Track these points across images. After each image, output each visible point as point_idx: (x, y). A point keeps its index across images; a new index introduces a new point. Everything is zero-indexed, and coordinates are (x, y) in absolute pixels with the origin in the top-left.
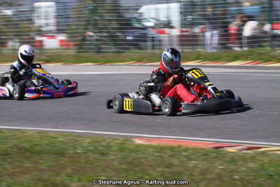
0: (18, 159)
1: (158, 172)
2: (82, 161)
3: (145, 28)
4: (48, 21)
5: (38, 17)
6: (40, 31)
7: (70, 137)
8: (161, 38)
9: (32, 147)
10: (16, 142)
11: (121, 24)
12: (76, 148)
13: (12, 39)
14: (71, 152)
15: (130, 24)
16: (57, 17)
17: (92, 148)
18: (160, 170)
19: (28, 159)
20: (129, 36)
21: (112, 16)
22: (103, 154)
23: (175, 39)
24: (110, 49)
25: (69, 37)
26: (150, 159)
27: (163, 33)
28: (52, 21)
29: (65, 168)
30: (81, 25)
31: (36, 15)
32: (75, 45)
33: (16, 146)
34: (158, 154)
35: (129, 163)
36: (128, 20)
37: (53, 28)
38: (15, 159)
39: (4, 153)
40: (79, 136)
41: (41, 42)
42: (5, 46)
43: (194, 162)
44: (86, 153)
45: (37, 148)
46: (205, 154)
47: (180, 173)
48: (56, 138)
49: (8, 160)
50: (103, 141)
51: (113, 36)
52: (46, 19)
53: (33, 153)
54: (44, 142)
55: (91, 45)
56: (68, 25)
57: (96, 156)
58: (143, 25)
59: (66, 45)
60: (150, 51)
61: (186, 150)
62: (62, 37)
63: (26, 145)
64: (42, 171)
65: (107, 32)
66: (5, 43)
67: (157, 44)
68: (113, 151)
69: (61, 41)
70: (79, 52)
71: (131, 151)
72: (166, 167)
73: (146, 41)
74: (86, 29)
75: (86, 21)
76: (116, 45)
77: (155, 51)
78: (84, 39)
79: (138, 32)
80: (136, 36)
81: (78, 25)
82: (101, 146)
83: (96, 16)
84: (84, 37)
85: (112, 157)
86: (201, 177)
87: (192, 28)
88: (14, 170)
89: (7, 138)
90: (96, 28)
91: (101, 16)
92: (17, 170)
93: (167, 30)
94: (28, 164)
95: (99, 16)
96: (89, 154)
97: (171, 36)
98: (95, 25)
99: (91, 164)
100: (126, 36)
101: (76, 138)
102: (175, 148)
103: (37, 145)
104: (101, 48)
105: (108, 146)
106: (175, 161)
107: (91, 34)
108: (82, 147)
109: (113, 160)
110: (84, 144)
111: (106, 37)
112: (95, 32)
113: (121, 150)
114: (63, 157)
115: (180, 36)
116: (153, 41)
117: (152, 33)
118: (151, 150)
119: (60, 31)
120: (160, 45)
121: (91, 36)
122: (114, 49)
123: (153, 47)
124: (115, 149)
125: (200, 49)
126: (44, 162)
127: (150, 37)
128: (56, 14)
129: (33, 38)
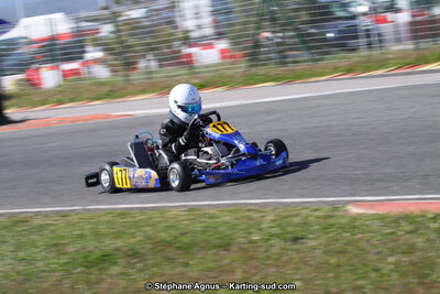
1: (390, 264)
3: (353, 17)
4: (201, 21)
6: (187, 38)
8: (382, 31)
9: (176, 238)
11: (315, 15)
12: (250, 233)
13: (144, 56)
14: (242, 240)
15: (330, 13)
16: (215, 12)
17: (276, 230)
20: (329, 32)
21: (298, 3)
23: (403, 29)
24: (302, 56)
25: (232, 44)
26: (375, 241)
27: (384, 21)
28: (207, 20)
30: (250, 22)
32: (245, 55)
33: (149, 238)
34: (388, 231)
36: (325, 6)
37: (209, 31)
39: (131, 253)
41: (190, 55)
42: (135, 69)
44: (267, 240)
45: (185, 240)
48: (218, 217)
50: (297, 215)
51: (302, 36)
52: (197, 18)
54: (198, 227)
55: (269, 52)
56: (231, 25)
58: (350, 12)
59: (231, 57)
60: (364, 53)
61: (435, 218)
62: (223, 45)
63: (167, 236)
65: (293, 30)
66: (135, 63)
67: (374, 40)
68: (312, 232)
69: (223, 51)
70: (251, 66)
72: (403, 253)
73: (356, 37)
74: (259, 28)
75: (257, 15)
76: (310, 48)
77: (375, 53)
78: (257, 45)
79: (343, 25)
80: (340, 32)
81: (244, 23)
82: (289, 225)
83: (272, 6)
84: (257, 40)
85: (313, 243)
89: (137, 225)
90: (276, 25)
91: (281, 5)
93: (390, 16)
95: (277, 5)
96: (272, 242)
97: (397, 26)
98: (274, 20)
99: (277, 260)
100: (324, 34)
102: (416, 216)
103: (183, 234)
104: (286, 57)
105: (305, 224)
106: (419, 241)
107: (268, 35)
108: (260, 229)
109: (314, 249)
110: (263, 225)
111: (292, 37)
112: (273, 32)
113: (326, 228)
115: (412, 24)
116: (368, 36)
117: (364, 23)
119: (220, 35)
120: (380, 41)
121: (267, 38)
122: (304, 55)
123: (370, 46)
124: (315, 228)
126: (198, 263)
127: (362, 31)
128: (212, 9)
129: (179, 52)
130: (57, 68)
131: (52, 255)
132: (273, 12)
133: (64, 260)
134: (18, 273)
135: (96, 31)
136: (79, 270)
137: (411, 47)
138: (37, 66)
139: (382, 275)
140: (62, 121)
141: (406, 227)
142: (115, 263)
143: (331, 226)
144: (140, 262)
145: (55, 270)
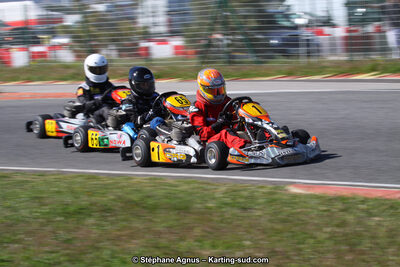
0: (123, 217)
1: (326, 233)
2: (216, 219)
3: (296, 27)
4: (157, 20)
5: (143, 13)
6: (146, 33)
7: (196, 185)
8: (320, 42)
9: (142, 200)
10: (119, 192)
11: (263, 22)
12: (206, 201)
13: (106, 46)
14: (199, 206)
15: (274, 22)
16: (169, 13)
17: (228, 200)
18: (329, 230)
19: (138, 216)
20: (273, 39)
21: (249, 11)
22: (244, 209)
23: (339, 42)
25: (187, 42)
26: (313, 215)
27: (321, 33)
28: (162, 19)
29: (191, 228)
30: (203, 24)
31: (140, 10)
32: (197, 53)
33: (120, 197)
34: (324, 208)
35: (284, 221)
36: (271, 16)
37: (163, 29)
38: (119, 217)
40: (208, 184)
41: (147, 49)
43: (377, 219)
44: (220, 207)
45: (150, 202)
46: (392, 207)
47: (359, 235)
48: (176, 186)
49: (110, 219)
50: (245, 190)
51: (251, 40)
52: (153, 16)
53: (144, 207)
54: (160, 192)
55: (219, 52)
57: (236, 211)
58: (293, 23)
59: (184, 54)
60: (304, 60)
61: (364, 201)
62: (178, 42)
63: (135, 197)
64: (159, 234)
65: (242, 34)
66: (98, 51)
67: (314, 49)
68: (259, 204)
69: (177, 47)
70: (203, 63)
71: (285, 204)
72: (338, 226)
73: (297, 46)
74: (213, 30)
75: (212, 18)
76: (256, 51)
77: (312, 60)
78: (209, 45)
79: (287, 33)
80: (283, 39)
81: (199, 24)
82: (242, 197)
83: (225, 11)
84: (210, 41)
85: (259, 213)
86: (389, 240)
87: (363, 26)
88: (118, 233)
89: (105, 186)
90: (227, 29)
91: (233, 11)
92: (123, 233)
93: (327, 30)
94: (137, 224)
95: (230, 11)
96: (224, 210)
97: (334, 38)
98: (225, 24)
99: (229, 223)
101: (205, 186)
102: (348, 198)
103: (149, 197)
104: (234, 57)
105: (252, 198)
106: (350, 218)
107: (218, 36)
108: (214, 199)
109: (260, 216)
110: (217, 195)
111: (241, 40)
112: (224, 35)
113: (271, 202)
114: (189, 213)
115: (346, 38)
117: (306, 34)
118: (314, 202)
119: (173, 33)
120: (319, 51)
121: (218, 40)
122: (251, 58)
123: (309, 54)
124: (261, 201)
125: (376, 57)
126: (161, 221)
127: (303, 40)
128: (167, 9)
129: (136, 44)
130: (26, 50)
131: (35, 205)
132: (226, 17)
133: (46, 209)
134: (6, 217)
135: (60, 20)
136: (58, 219)
137: (346, 58)
138: (9, 46)
139: (319, 242)
140: (34, 96)
141: (339, 205)
142: (90, 216)
143: (275, 200)
144: (112, 216)
145: (38, 218)
